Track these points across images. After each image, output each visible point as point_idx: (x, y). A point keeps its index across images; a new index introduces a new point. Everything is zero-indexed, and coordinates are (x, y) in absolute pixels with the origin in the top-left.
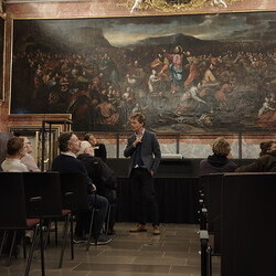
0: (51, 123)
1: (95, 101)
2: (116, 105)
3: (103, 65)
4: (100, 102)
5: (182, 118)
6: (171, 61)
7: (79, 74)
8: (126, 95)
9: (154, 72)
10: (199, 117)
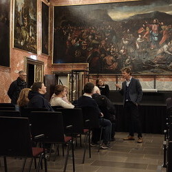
0: (76, 71)
1: (103, 55)
2: (116, 57)
3: (108, 32)
4: (106, 56)
5: (157, 65)
6: (151, 29)
7: (93, 38)
8: (122, 51)
9: (140, 36)
10: (169, 64)
